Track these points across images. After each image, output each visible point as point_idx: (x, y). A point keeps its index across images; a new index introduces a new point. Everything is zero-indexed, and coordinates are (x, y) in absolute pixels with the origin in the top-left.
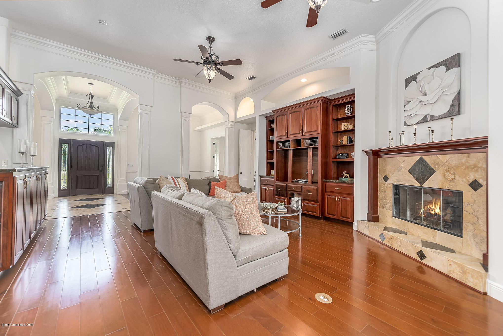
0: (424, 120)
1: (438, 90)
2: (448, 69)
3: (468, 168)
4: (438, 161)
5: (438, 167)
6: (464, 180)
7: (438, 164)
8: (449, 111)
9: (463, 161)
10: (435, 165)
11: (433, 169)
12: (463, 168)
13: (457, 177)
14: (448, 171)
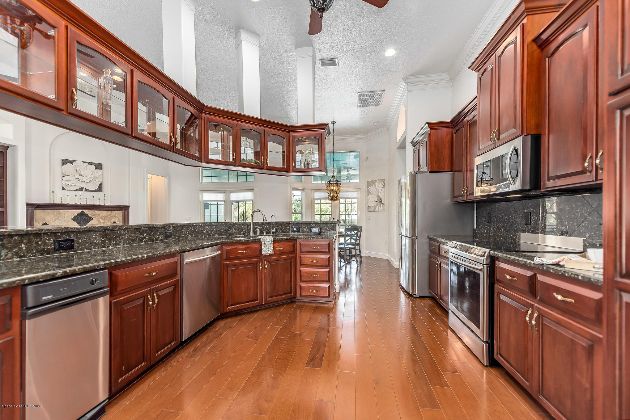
0: (81, 189)
1: (90, 177)
2: (96, 169)
3: (111, 217)
4: (95, 213)
5: (95, 216)
6: (109, 222)
7: (95, 215)
8: (97, 189)
9: (109, 214)
10: (93, 216)
11: (91, 218)
12: (109, 217)
13: (106, 221)
14: (101, 218)
